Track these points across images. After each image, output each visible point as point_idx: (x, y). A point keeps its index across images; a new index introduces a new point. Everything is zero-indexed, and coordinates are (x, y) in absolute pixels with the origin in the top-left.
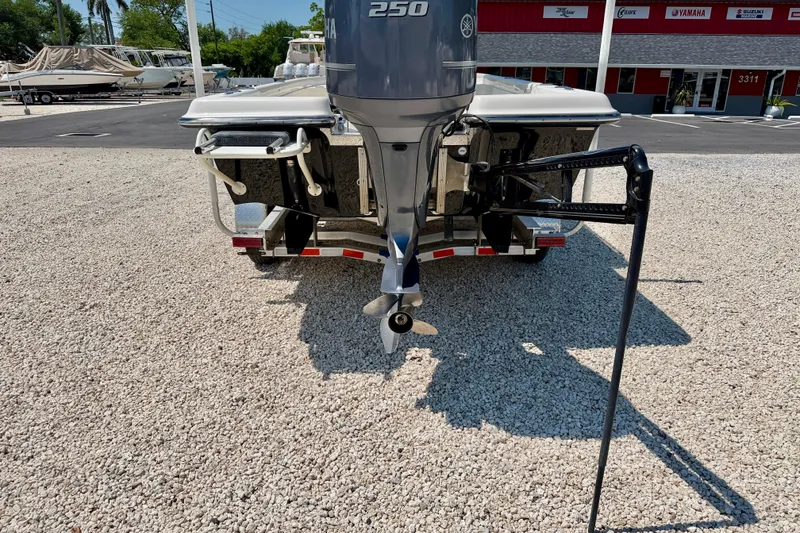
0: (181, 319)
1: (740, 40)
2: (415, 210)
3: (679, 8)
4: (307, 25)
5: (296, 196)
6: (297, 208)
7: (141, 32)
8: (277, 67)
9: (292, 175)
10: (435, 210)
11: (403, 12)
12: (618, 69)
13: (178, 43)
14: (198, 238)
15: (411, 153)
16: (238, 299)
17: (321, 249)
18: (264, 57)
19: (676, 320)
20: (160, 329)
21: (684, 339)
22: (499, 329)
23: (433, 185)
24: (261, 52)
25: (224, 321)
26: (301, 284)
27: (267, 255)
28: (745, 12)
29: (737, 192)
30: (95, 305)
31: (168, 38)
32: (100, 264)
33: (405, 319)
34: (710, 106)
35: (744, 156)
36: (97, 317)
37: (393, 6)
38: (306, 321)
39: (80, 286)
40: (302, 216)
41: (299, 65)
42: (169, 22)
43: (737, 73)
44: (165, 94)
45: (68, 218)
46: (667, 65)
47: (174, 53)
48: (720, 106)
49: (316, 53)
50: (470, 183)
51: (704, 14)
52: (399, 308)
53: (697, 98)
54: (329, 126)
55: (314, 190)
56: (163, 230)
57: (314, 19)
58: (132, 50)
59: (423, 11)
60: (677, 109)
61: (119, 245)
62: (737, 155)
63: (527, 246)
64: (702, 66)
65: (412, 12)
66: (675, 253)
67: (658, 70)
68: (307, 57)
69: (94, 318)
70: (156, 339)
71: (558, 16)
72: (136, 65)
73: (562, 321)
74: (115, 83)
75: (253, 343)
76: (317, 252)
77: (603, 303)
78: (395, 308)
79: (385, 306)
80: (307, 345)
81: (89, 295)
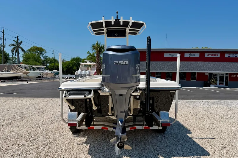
0: (50, 149)
1: (230, 64)
2: (125, 112)
3: (209, 54)
4: (86, 58)
5: (89, 110)
6: (89, 113)
7: (29, 60)
8: (76, 72)
9: (88, 104)
10: (130, 113)
11: (122, 63)
12: (190, 73)
13: (41, 63)
14: (53, 125)
15: (124, 97)
16: (68, 143)
17: (95, 127)
18: (71, 68)
19: (207, 150)
20: (44, 152)
21: (209, 154)
22: (151, 152)
23: (130, 106)
24: (70, 66)
25: (64, 149)
26: (87, 139)
27: (78, 129)
28: (231, 55)
29: (230, 112)
30: (23, 145)
31: (38, 62)
32: (22, 133)
33: (122, 144)
34: (223, 85)
35: (233, 101)
36: (23, 148)
37: (120, 62)
38: (89, 149)
39: (17, 139)
40: (90, 116)
41: (83, 71)
42: (39, 56)
43: (231, 74)
44: (37, 80)
45: (9, 119)
46: (207, 72)
47: (41, 67)
48: (226, 84)
49: (89, 67)
50: (140, 106)
51: (217, 56)
52: (120, 141)
53: (218, 82)
54: (100, 90)
55: (94, 108)
56: (41, 123)
57: (88, 56)
58: (27, 66)
59: (127, 63)
60: (211, 85)
61: (27, 128)
62: (231, 101)
63: (159, 126)
64: (218, 72)
65: (124, 64)
66: (208, 131)
67: (204, 73)
68: (86, 68)
69: (22, 149)
70: (43, 155)
71: (169, 56)
72: (27, 70)
73: (171, 150)
74: (20, 76)
75: (73, 156)
76: (93, 128)
77: (184, 145)
78: (119, 141)
79: (116, 141)
80: (91, 156)
81: (20, 142)
